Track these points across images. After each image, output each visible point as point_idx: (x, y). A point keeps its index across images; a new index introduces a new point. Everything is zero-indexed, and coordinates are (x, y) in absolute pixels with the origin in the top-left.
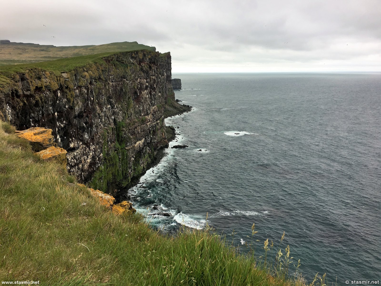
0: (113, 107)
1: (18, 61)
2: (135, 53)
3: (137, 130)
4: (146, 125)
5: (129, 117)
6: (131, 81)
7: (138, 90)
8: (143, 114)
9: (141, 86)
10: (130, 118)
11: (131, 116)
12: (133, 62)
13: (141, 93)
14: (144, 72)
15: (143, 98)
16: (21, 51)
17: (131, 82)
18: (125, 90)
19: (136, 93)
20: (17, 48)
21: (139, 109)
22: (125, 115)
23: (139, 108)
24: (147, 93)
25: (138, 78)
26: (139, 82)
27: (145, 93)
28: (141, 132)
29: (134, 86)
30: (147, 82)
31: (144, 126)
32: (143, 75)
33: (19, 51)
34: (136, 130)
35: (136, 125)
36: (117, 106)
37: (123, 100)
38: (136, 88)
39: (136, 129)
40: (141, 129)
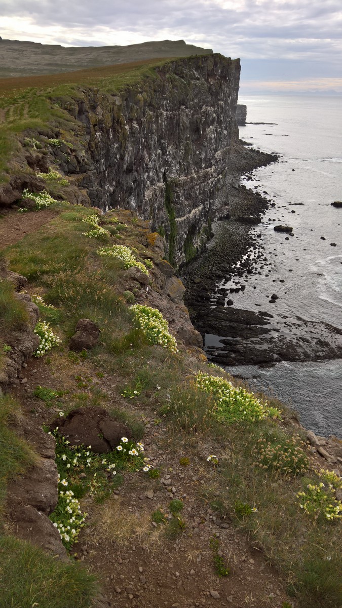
0: (164, 153)
1: (15, 70)
3: (194, 192)
4: (207, 183)
5: (185, 170)
6: (192, 109)
7: (201, 126)
8: (204, 165)
9: (206, 119)
12: (198, 77)
13: (204, 130)
14: (212, 94)
15: (206, 139)
16: (17, 53)
17: (192, 112)
18: (183, 126)
19: (198, 130)
20: (12, 50)
21: (200, 157)
22: (180, 167)
23: (201, 155)
24: (213, 130)
25: (203, 104)
26: (204, 112)
27: (210, 130)
28: (200, 194)
29: (196, 118)
30: (215, 112)
31: (204, 185)
32: (211, 99)
33: (14, 53)
36: (169, 151)
37: (179, 142)
38: (199, 121)
39: (193, 190)
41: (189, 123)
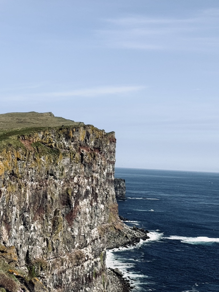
0: (27, 230)
4: (82, 266)
5: (53, 250)
6: (62, 180)
7: (73, 198)
8: (78, 244)
9: (78, 191)
10: (55, 251)
11: (57, 248)
13: (77, 203)
14: (85, 165)
15: (80, 213)
17: (62, 182)
18: (51, 198)
21: (73, 234)
22: (47, 246)
23: (73, 232)
24: (88, 204)
25: (74, 175)
26: (77, 184)
27: (84, 203)
28: (73, 280)
29: (67, 189)
30: (89, 184)
31: (78, 268)
32: (84, 170)
34: (64, 277)
35: (65, 266)
36: (34, 227)
37: (46, 216)
38: (70, 193)
39: (64, 275)
40: (73, 275)
41: (59, 194)
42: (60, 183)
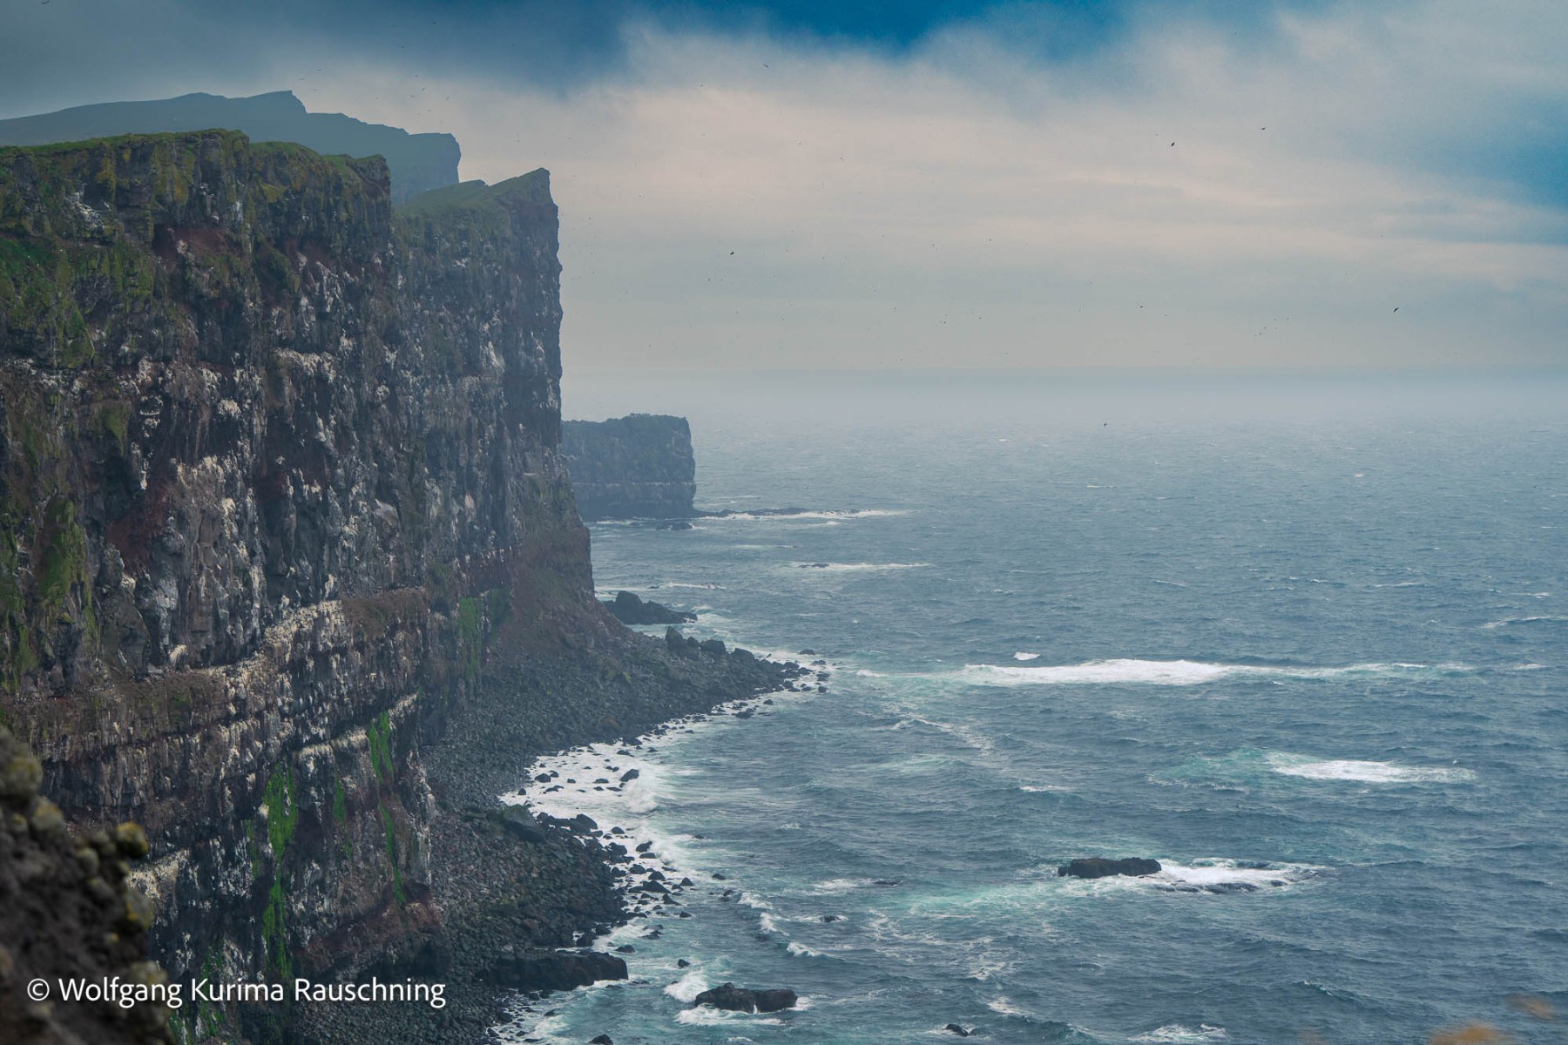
2: (126, 156)
3: (113, 779)
4: (209, 738)
5: (47, 664)
6: (76, 372)
7: (137, 452)
8: (180, 649)
9: (165, 418)
10: (58, 669)
11: (63, 659)
12: (100, 231)
13: (163, 475)
14: (199, 307)
15: (180, 517)
17: (77, 386)
19: (116, 472)
21: (148, 604)
23: (148, 594)
24: (231, 478)
25: (137, 350)
26: (154, 388)
27: (205, 476)
28: (161, 794)
29: (106, 413)
31: (187, 748)
32: (193, 330)
34: (106, 778)
35: (111, 730)
38: (120, 429)
39: (107, 769)
40: (158, 770)
41: (66, 436)
42: (68, 388)
